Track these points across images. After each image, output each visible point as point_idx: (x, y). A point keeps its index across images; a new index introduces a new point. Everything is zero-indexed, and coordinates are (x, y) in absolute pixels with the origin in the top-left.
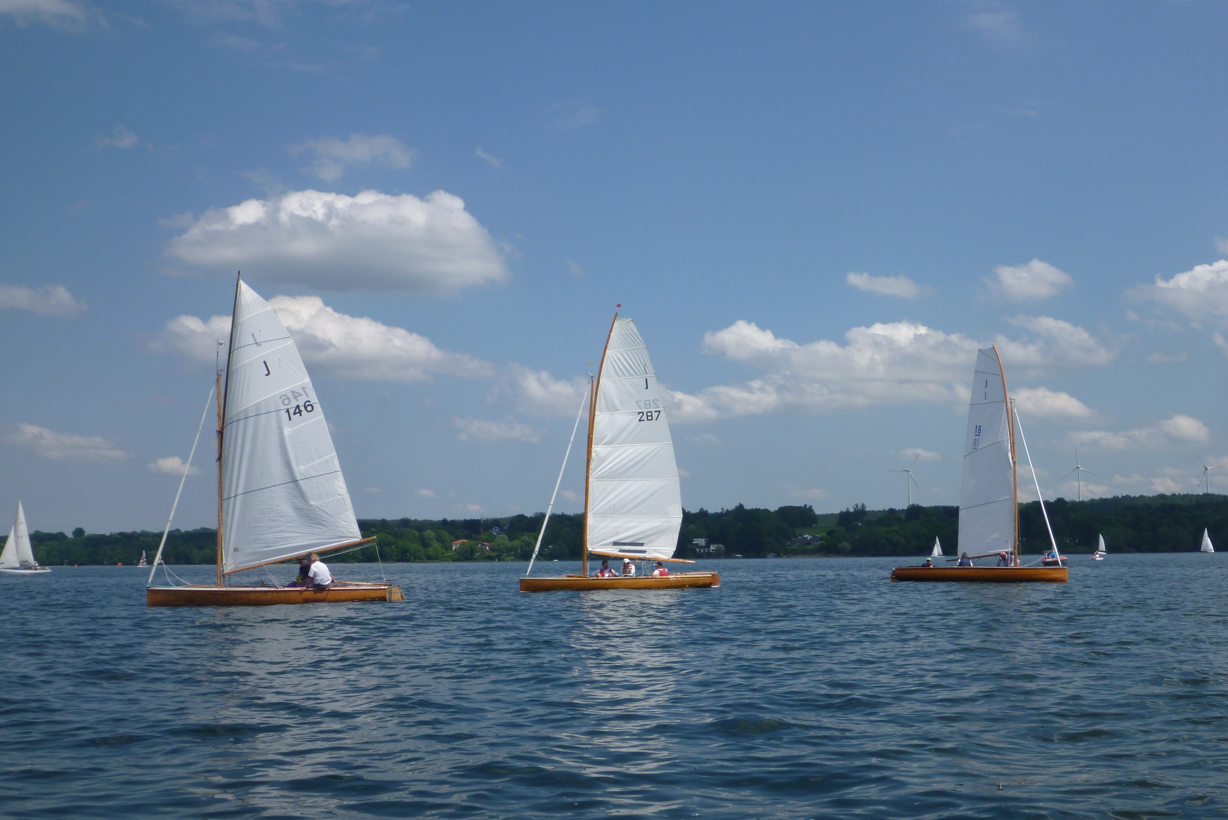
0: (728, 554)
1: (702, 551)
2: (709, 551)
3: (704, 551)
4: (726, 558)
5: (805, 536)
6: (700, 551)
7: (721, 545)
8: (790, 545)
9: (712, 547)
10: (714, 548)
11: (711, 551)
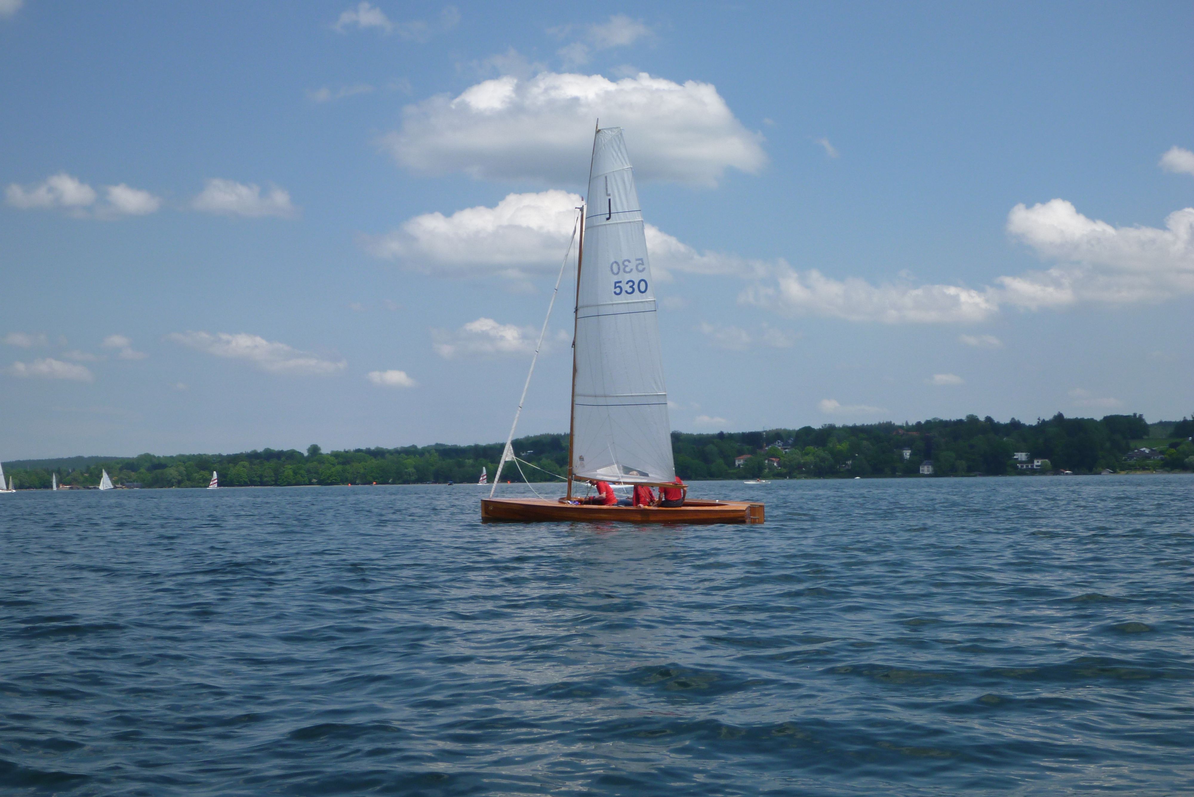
0: (1056, 469)
1: (1025, 467)
2: (1032, 466)
3: (1027, 466)
4: (1054, 474)
5: (1142, 449)
6: (1022, 466)
7: (1047, 460)
8: (1125, 460)
9: (1037, 463)
10: (1039, 464)
11: (1035, 467)
